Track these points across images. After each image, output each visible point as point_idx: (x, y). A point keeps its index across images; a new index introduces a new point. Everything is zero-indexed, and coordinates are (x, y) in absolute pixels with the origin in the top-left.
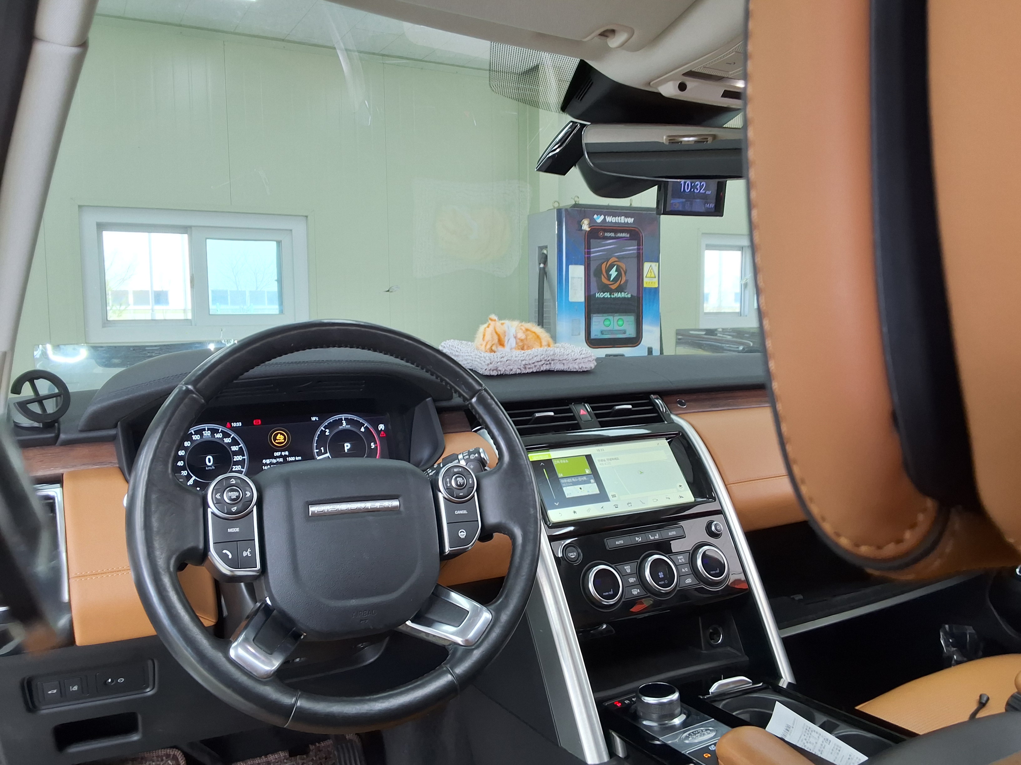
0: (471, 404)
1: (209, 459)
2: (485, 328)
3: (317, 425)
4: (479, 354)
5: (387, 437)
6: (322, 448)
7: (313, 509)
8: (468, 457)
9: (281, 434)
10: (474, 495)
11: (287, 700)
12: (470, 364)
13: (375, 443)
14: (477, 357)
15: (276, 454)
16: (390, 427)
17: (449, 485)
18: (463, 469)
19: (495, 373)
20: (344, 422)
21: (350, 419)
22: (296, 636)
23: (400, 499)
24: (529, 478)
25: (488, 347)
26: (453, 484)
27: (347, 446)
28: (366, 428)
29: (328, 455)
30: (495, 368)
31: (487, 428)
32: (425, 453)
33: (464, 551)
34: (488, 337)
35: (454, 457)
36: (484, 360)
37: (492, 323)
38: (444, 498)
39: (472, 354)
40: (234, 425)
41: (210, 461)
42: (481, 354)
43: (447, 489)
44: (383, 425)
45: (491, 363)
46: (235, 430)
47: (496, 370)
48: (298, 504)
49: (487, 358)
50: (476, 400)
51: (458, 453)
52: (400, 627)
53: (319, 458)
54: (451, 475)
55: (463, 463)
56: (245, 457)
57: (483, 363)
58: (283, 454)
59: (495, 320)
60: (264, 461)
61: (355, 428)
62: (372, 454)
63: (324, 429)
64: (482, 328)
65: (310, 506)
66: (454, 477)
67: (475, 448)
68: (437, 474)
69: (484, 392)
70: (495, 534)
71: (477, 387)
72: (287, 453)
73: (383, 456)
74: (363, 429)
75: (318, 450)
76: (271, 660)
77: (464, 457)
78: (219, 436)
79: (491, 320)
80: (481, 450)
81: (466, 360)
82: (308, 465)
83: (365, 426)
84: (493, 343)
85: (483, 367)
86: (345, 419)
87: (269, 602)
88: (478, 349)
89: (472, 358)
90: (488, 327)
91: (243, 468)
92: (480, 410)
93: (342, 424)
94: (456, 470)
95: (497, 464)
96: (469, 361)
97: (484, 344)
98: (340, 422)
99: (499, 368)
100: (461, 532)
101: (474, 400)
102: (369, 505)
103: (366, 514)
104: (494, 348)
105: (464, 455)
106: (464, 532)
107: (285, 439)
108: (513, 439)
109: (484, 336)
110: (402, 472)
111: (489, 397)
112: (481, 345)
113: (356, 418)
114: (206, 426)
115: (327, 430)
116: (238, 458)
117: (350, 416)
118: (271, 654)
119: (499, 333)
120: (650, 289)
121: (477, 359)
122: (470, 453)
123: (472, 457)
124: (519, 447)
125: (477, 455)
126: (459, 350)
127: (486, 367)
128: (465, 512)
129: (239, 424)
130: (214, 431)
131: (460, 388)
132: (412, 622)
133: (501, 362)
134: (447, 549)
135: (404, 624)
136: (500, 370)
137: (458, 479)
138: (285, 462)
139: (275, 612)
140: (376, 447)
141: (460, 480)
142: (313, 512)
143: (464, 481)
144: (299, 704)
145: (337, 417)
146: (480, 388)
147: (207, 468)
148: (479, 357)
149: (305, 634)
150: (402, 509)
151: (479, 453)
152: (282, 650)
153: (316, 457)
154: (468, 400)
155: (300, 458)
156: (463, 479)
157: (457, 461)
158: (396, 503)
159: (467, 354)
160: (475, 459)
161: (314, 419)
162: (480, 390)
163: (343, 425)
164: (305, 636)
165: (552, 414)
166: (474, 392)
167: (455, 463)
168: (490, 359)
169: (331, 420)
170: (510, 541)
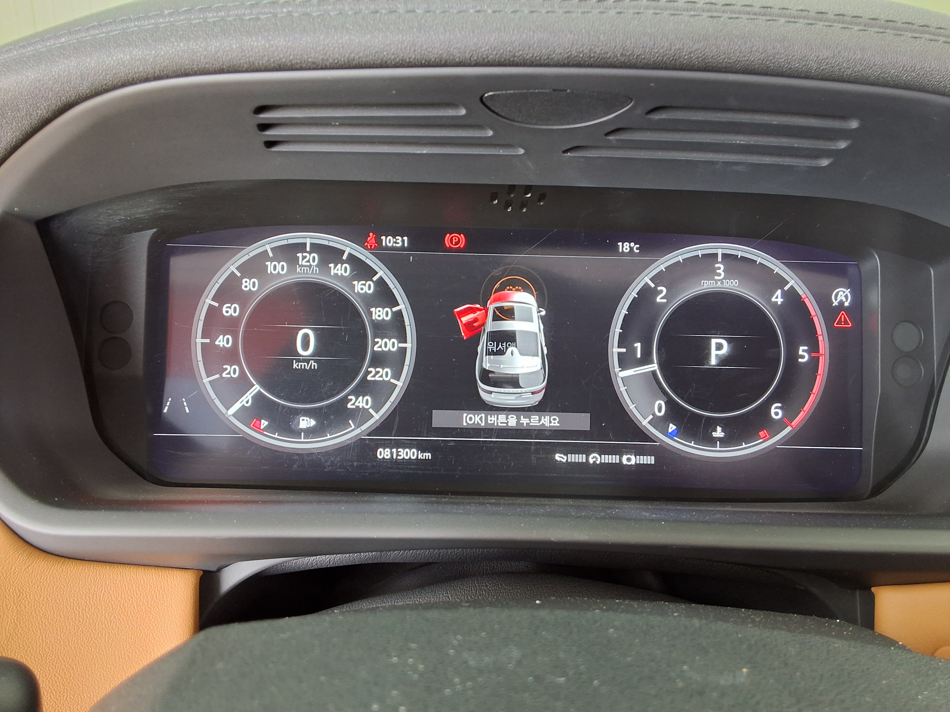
1: (306, 337)
5: (855, 331)
13: (814, 348)
16: (871, 299)
20: (721, 267)
21: (743, 259)
28: (791, 294)
29: (652, 369)
40: (388, 241)
41: (306, 345)
44: (847, 292)
46: (389, 257)
56: (408, 345)
61: (754, 291)
63: (651, 284)
74: (778, 298)
75: (622, 350)
78: (341, 270)
83: (788, 287)
86: (727, 259)
91: (397, 375)
93: (713, 272)
98: (706, 265)
113: (763, 258)
114: (310, 238)
116: (387, 345)
117: (742, 251)
129: (403, 242)
130: (330, 256)
140: (815, 361)
145: (700, 249)
147: (295, 366)
163: (716, 278)
169: (680, 258)
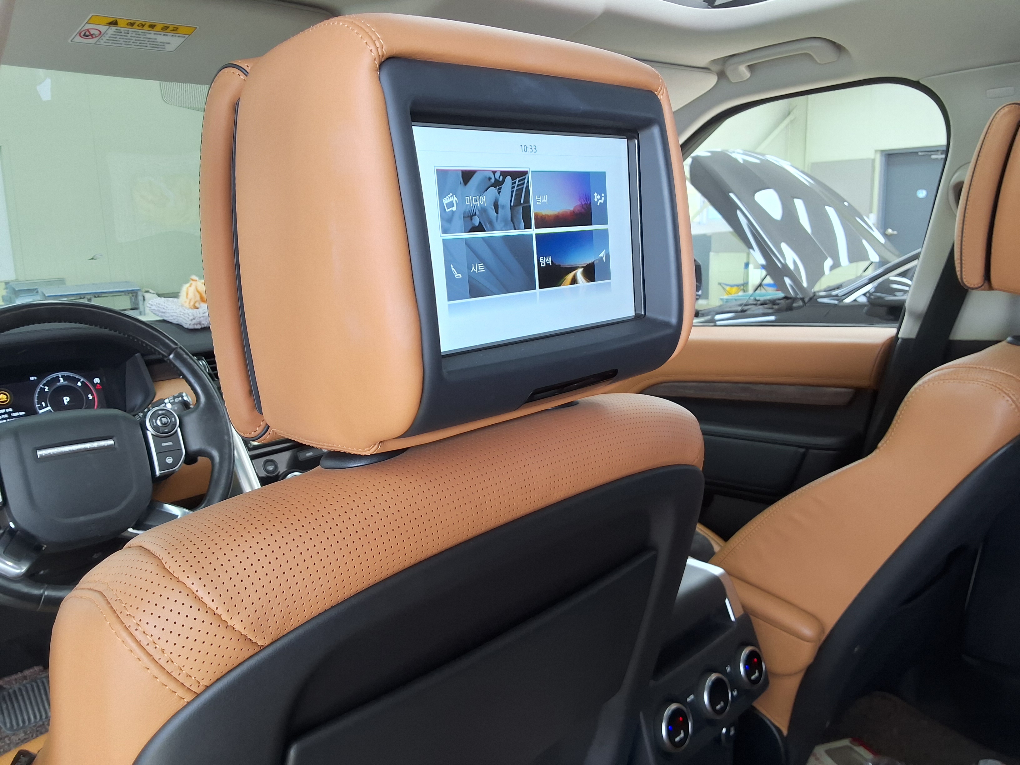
0: (169, 360)
2: (188, 287)
3: (37, 383)
4: (183, 311)
5: (103, 390)
6: (43, 403)
7: (40, 453)
8: (173, 400)
9: (3, 394)
10: (176, 431)
11: (36, 592)
12: (176, 320)
13: (92, 395)
14: (182, 313)
15: (3, 411)
16: (104, 380)
17: (155, 424)
18: (166, 411)
19: (199, 327)
20: (61, 379)
21: (67, 376)
22: (38, 548)
23: (115, 438)
24: (222, 413)
25: (192, 303)
26: (159, 423)
27: (66, 399)
28: (82, 382)
29: (49, 408)
30: (199, 323)
31: (185, 378)
32: (139, 400)
33: (173, 473)
34: (191, 295)
35: (162, 402)
36: (188, 316)
37: (194, 283)
38: (152, 435)
39: (177, 311)
42: (185, 311)
43: (154, 427)
44: (98, 379)
45: (194, 319)
47: (200, 323)
48: (27, 450)
49: (190, 314)
50: (174, 356)
51: (164, 398)
52: (123, 534)
53: (41, 411)
54: (157, 416)
55: (169, 406)
57: (187, 319)
58: (7, 410)
59: (196, 281)
61: (72, 383)
62: (90, 405)
63: (43, 387)
64: (185, 287)
65: (37, 451)
66: (159, 418)
67: (179, 392)
68: (145, 416)
69: (179, 350)
70: (199, 458)
71: (173, 346)
72: (11, 410)
73: (101, 406)
74: (79, 384)
75: (39, 405)
76: (20, 567)
77: (169, 400)
79: (193, 280)
80: (184, 394)
81: (172, 316)
82: (31, 419)
83: (81, 381)
84: (196, 300)
85: (187, 322)
86: (63, 377)
87: (12, 525)
88: (182, 306)
89: (177, 314)
90: (190, 286)
92: (178, 364)
93: (59, 381)
94: (160, 412)
95: (195, 404)
96: (175, 317)
97: (188, 301)
98: (57, 379)
99: (203, 322)
100: (168, 459)
101: (171, 356)
102: (88, 445)
103: (86, 452)
104: (197, 305)
105: (170, 399)
106: (170, 459)
107: (7, 398)
108: (208, 384)
109: (187, 294)
110: (115, 417)
111: (184, 353)
112: (186, 302)
113: (72, 374)
115: (46, 387)
117: (66, 374)
118: (19, 561)
119: (200, 291)
121: (182, 316)
122: (174, 398)
123: (177, 400)
124: (212, 390)
125: (180, 398)
126: (165, 308)
127: (190, 322)
128: (171, 443)
131: (158, 348)
132: (134, 529)
133: (203, 317)
134: (158, 473)
135: (126, 531)
136: (203, 324)
137: (162, 419)
138: (10, 417)
139: (18, 532)
140: (94, 398)
141: (164, 420)
142: (41, 456)
143: (168, 420)
144: (46, 593)
145: (54, 375)
146: (176, 347)
148: (183, 314)
149: (45, 546)
150: (116, 446)
151: (182, 397)
152: (27, 558)
153: (39, 411)
154: (166, 357)
155: (23, 413)
156: (167, 418)
157: (164, 405)
158: (111, 442)
159: (172, 311)
160: (180, 402)
161: (32, 378)
162: (176, 348)
163: (61, 382)
164: (46, 548)
166: (171, 350)
167: (162, 407)
168: (193, 315)
169: (49, 378)
170: (210, 461)
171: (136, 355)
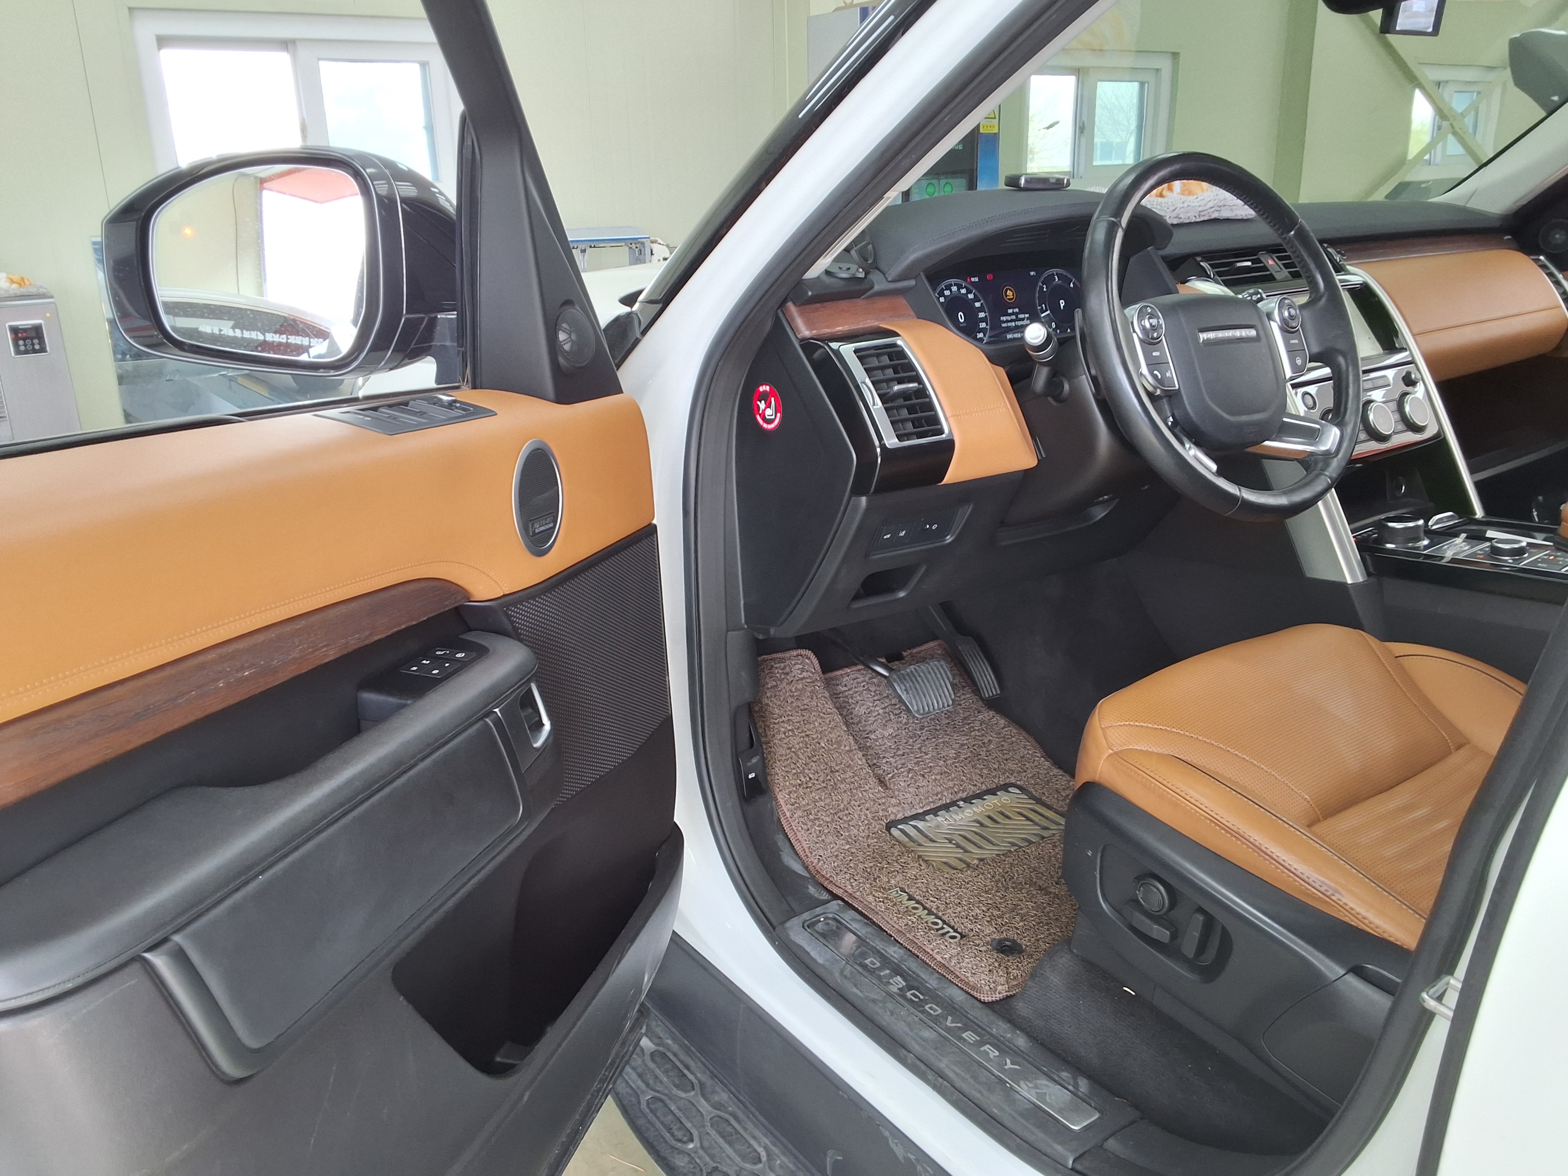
1: (961, 316)
3: (1036, 279)
6: (1043, 305)
7: (1202, 336)
9: (1010, 290)
15: (1010, 311)
18: (1290, 301)
20: (1056, 277)
21: (1060, 274)
27: (1063, 303)
29: (1049, 313)
40: (973, 279)
41: (962, 318)
46: (973, 283)
54: (1284, 306)
56: (987, 314)
58: (1015, 310)
60: (1002, 318)
61: (1066, 284)
65: (1200, 333)
66: (1286, 308)
72: (1017, 310)
75: (1040, 308)
78: (963, 291)
94: (1286, 302)
99: (1181, 216)
102: (1238, 333)
107: (1014, 295)
114: (952, 281)
115: (1044, 286)
116: (982, 315)
117: (1060, 271)
120: (988, 135)
128: (1297, 340)
129: (977, 279)
130: (960, 287)
134: (1289, 375)
138: (1018, 319)
141: (1292, 311)
142: (1202, 339)
143: (1295, 312)
147: (960, 325)
153: (1040, 314)
158: (1254, 332)
161: (1032, 273)
165: (1249, 263)
171: (1149, 248)
